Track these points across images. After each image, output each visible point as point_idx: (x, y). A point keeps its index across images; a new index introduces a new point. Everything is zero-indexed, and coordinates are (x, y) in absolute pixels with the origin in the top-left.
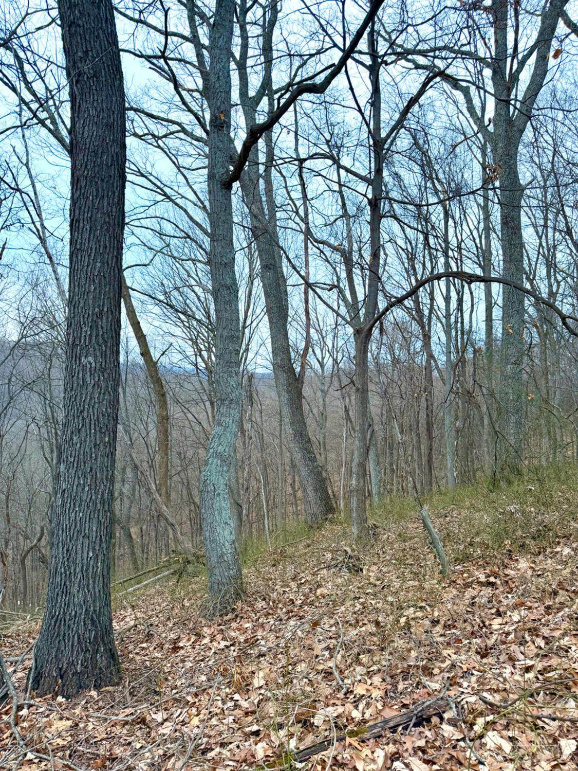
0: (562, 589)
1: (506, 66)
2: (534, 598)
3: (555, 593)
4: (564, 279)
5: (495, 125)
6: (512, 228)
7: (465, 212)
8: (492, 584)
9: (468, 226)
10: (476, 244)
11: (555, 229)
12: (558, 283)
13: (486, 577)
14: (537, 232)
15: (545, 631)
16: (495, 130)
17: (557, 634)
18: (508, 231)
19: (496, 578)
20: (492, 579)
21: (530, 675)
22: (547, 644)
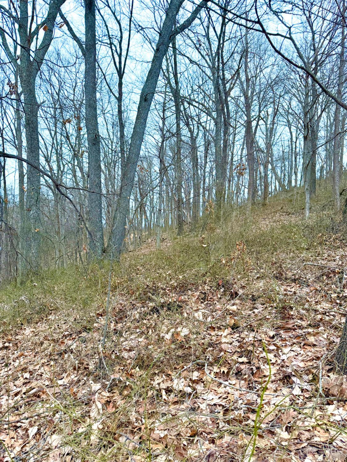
0: (46, 340)
1: (27, 26)
2: (30, 349)
3: (42, 343)
4: (67, 164)
5: (21, 60)
6: (32, 128)
7: (5, 111)
8: (6, 348)
9: (8, 121)
10: (13, 133)
11: (61, 134)
12: (64, 166)
13: (3, 344)
14: (51, 134)
15: (31, 368)
16: (21, 63)
17: (37, 367)
18: (29, 129)
19: (10, 343)
20: (7, 344)
21: (18, 397)
22: (31, 375)
